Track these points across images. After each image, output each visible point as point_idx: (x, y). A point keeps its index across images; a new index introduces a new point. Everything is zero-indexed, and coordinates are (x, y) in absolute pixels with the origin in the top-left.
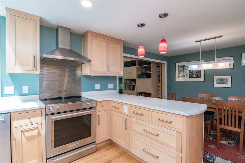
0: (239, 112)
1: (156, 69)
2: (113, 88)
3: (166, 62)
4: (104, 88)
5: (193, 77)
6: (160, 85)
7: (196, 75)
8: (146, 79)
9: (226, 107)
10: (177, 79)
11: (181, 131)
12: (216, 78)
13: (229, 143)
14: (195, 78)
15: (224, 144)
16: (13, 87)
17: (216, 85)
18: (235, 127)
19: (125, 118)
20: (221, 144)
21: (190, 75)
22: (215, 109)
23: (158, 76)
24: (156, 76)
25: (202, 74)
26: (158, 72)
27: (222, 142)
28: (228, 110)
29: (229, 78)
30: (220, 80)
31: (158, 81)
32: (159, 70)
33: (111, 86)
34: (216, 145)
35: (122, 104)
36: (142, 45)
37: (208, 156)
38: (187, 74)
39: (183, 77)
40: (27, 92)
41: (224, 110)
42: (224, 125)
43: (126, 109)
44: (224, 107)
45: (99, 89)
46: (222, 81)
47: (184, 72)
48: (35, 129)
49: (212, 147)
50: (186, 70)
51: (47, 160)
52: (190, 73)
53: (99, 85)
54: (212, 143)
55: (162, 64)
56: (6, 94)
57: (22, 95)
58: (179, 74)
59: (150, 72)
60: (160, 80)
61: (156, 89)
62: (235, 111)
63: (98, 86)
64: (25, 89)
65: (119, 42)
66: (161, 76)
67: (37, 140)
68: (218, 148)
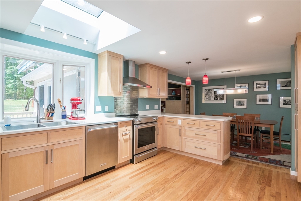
0: (251, 123)
1: (185, 91)
2: (157, 108)
3: (194, 86)
4: (152, 108)
5: (217, 100)
6: (188, 106)
7: (220, 98)
8: (176, 101)
9: (243, 120)
10: (204, 101)
11: (220, 130)
12: (235, 100)
13: (245, 147)
14: (219, 100)
15: (242, 147)
16: (101, 106)
17: (235, 106)
18: (248, 133)
19: (179, 128)
20: (240, 147)
21: (215, 97)
22: (236, 122)
23: (186, 98)
24: (185, 98)
25: (225, 97)
26: (186, 94)
27: (240, 146)
28: (244, 122)
29: (245, 100)
30: (238, 103)
31: (186, 103)
32: (187, 93)
33: (156, 107)
34: (237, 148)
35: (176, 118)
36: (189, 77)
37: (232, 153)
38: (212, 97)
39: (209, 99)
40: (108, 111)
41: (242, 122)
42: (242, 133)
43: (180, 122)
44: (242, 120)
45: (149, 109)
46: (240, 103)
47: (210, 95)
48: (127, 135)
49: (234, 149)
50: (211, 93)
51: (135, 156)
52: (215, 96)
53: (149, 105)
54: (234, 147)
55: (191, 88)
56: (97, 112)
57: (105, 112)
58: (206, 96)
59: (180, 95)
60: (188, 102)
61: (185, 110)
62: (248, 123)
63: (148, 107)
64: (107, 108)
65: (165, 71)
66: (189, 98)
67: (128, 142)
68: (238, 149)
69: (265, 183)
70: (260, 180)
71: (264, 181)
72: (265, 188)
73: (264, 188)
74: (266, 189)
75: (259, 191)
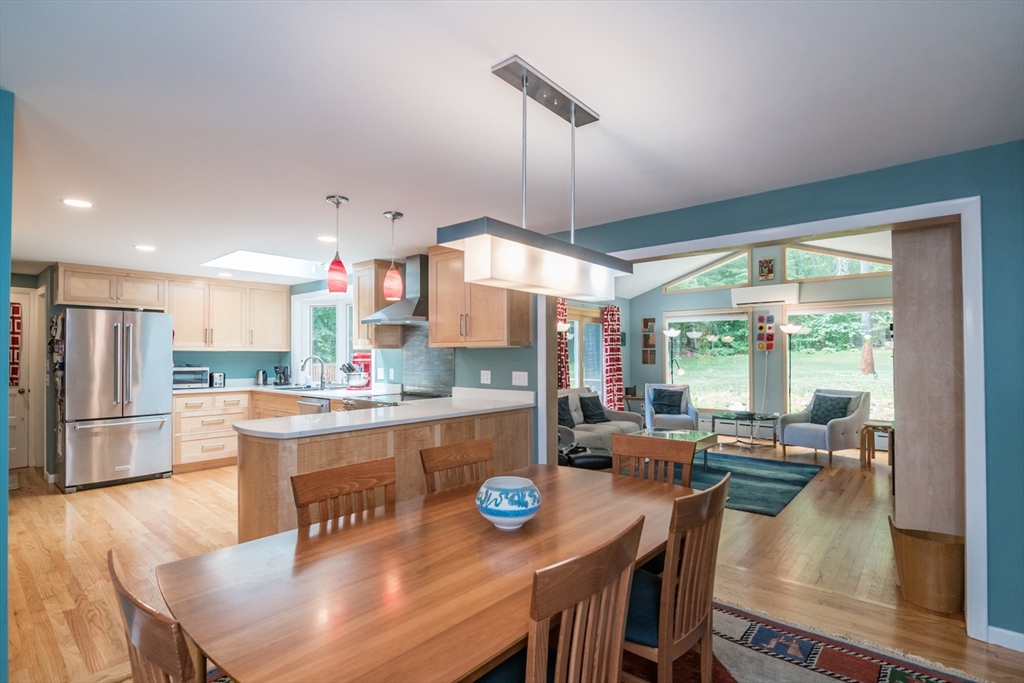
16: (383, 369)
45: (489, 383)
53: (489, 372)
63: (486, 376)
69: (84, 614)
70: (104, 613)
71: (90, 615)
72: (76, 601)
73: (78, 603)
74: (72, 602)
75: (86, 589)
